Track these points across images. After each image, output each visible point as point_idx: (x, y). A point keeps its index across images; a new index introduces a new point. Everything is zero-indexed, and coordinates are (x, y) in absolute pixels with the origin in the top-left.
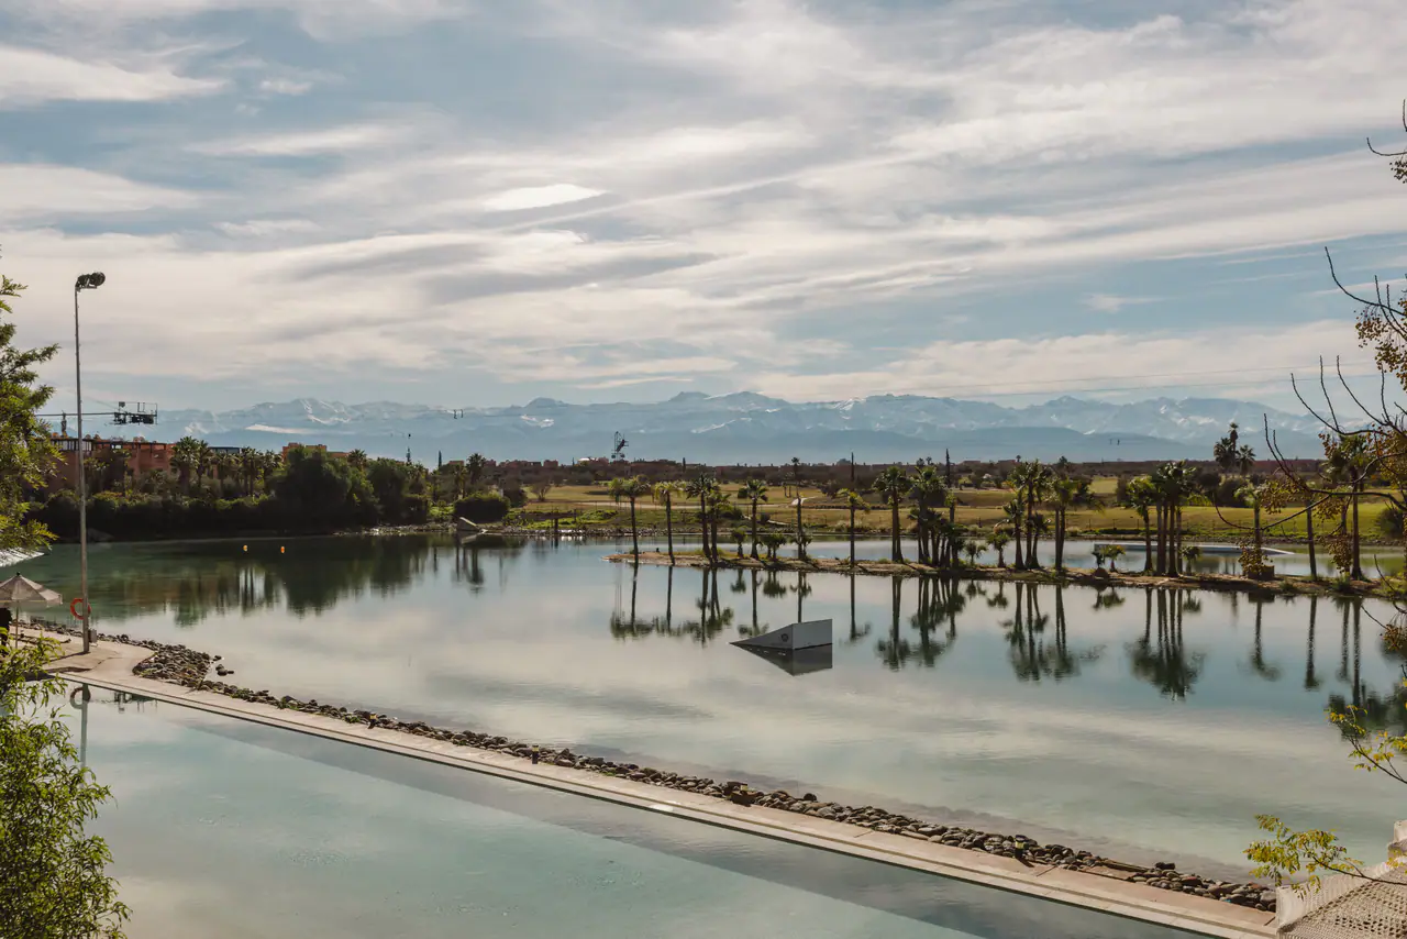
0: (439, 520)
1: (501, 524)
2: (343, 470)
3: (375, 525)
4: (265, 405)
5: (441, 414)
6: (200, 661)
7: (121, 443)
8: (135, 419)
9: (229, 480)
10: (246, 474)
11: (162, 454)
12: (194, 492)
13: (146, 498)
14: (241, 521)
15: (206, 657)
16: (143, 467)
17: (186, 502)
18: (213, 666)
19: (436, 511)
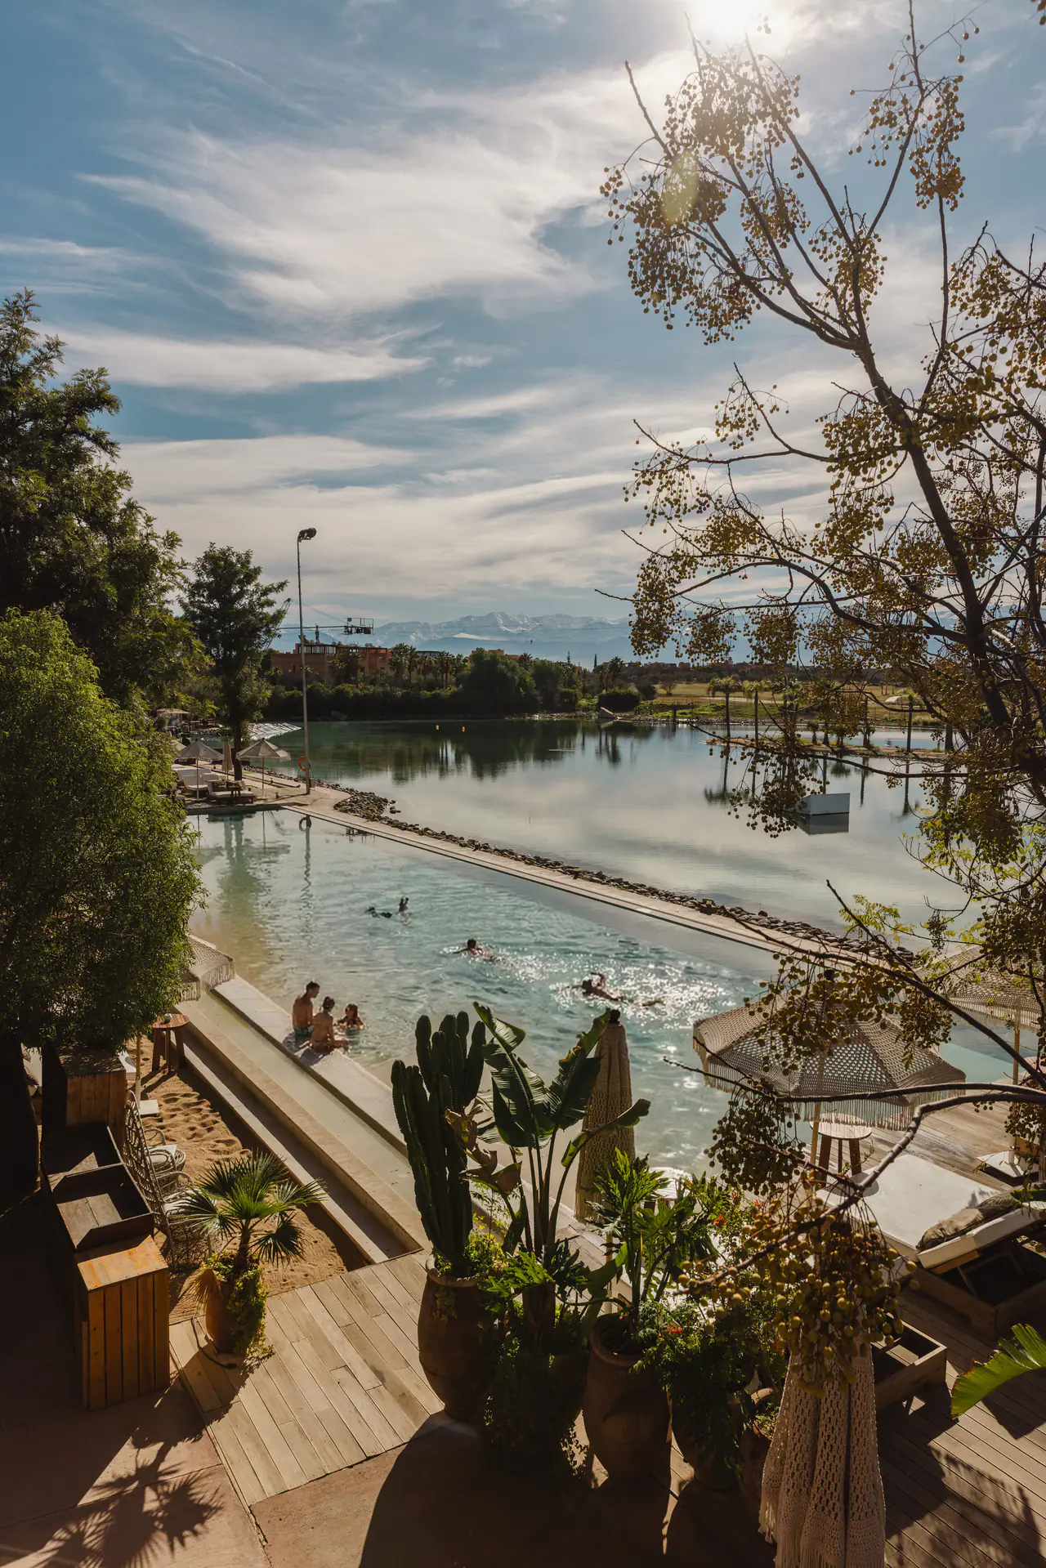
0: (586, 709)
1: (632, 713)
2: (513, 670)
3: (536, 713)
4: (468, 618)
5: (603, 625)
6: (380, 803)
7: (356, 648)
8: (358, 631)
9: (430, 676)
10: (442, 672)
11: (384, 656)
12: (405, 685)
13: (372, 688)
14: (437, 707)
15: (386, 801)
16: (371, 666)
17: (399, 693)
18: (388, 807)
19: (583, 702)
